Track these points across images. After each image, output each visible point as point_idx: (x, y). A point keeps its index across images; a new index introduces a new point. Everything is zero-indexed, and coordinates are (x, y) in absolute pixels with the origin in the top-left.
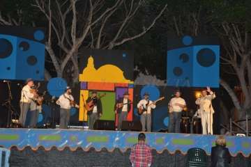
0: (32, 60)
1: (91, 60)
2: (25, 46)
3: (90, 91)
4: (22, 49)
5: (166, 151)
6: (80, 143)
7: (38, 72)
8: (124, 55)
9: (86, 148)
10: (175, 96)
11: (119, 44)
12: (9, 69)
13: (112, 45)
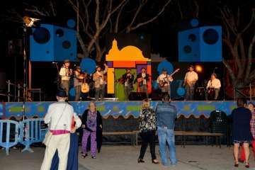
0: (66, 45)
1: (115, 43)
2: (60, 33)
3: (115, 68)
4: (58, 35)
5: (192, 116)
6: (121, 112)
7: (72, 54)
8: (142, 37)
9: (126, 116)
10: (189, 71)
11: (134, 28)
12: (48, 52)
13: (129, 29)
